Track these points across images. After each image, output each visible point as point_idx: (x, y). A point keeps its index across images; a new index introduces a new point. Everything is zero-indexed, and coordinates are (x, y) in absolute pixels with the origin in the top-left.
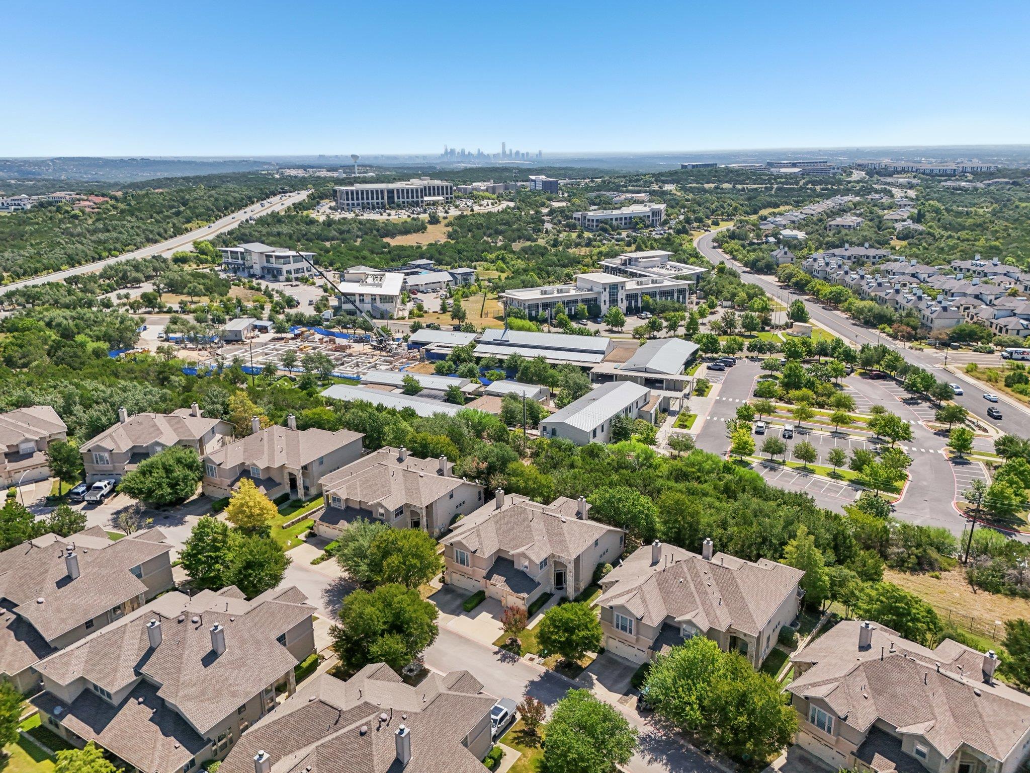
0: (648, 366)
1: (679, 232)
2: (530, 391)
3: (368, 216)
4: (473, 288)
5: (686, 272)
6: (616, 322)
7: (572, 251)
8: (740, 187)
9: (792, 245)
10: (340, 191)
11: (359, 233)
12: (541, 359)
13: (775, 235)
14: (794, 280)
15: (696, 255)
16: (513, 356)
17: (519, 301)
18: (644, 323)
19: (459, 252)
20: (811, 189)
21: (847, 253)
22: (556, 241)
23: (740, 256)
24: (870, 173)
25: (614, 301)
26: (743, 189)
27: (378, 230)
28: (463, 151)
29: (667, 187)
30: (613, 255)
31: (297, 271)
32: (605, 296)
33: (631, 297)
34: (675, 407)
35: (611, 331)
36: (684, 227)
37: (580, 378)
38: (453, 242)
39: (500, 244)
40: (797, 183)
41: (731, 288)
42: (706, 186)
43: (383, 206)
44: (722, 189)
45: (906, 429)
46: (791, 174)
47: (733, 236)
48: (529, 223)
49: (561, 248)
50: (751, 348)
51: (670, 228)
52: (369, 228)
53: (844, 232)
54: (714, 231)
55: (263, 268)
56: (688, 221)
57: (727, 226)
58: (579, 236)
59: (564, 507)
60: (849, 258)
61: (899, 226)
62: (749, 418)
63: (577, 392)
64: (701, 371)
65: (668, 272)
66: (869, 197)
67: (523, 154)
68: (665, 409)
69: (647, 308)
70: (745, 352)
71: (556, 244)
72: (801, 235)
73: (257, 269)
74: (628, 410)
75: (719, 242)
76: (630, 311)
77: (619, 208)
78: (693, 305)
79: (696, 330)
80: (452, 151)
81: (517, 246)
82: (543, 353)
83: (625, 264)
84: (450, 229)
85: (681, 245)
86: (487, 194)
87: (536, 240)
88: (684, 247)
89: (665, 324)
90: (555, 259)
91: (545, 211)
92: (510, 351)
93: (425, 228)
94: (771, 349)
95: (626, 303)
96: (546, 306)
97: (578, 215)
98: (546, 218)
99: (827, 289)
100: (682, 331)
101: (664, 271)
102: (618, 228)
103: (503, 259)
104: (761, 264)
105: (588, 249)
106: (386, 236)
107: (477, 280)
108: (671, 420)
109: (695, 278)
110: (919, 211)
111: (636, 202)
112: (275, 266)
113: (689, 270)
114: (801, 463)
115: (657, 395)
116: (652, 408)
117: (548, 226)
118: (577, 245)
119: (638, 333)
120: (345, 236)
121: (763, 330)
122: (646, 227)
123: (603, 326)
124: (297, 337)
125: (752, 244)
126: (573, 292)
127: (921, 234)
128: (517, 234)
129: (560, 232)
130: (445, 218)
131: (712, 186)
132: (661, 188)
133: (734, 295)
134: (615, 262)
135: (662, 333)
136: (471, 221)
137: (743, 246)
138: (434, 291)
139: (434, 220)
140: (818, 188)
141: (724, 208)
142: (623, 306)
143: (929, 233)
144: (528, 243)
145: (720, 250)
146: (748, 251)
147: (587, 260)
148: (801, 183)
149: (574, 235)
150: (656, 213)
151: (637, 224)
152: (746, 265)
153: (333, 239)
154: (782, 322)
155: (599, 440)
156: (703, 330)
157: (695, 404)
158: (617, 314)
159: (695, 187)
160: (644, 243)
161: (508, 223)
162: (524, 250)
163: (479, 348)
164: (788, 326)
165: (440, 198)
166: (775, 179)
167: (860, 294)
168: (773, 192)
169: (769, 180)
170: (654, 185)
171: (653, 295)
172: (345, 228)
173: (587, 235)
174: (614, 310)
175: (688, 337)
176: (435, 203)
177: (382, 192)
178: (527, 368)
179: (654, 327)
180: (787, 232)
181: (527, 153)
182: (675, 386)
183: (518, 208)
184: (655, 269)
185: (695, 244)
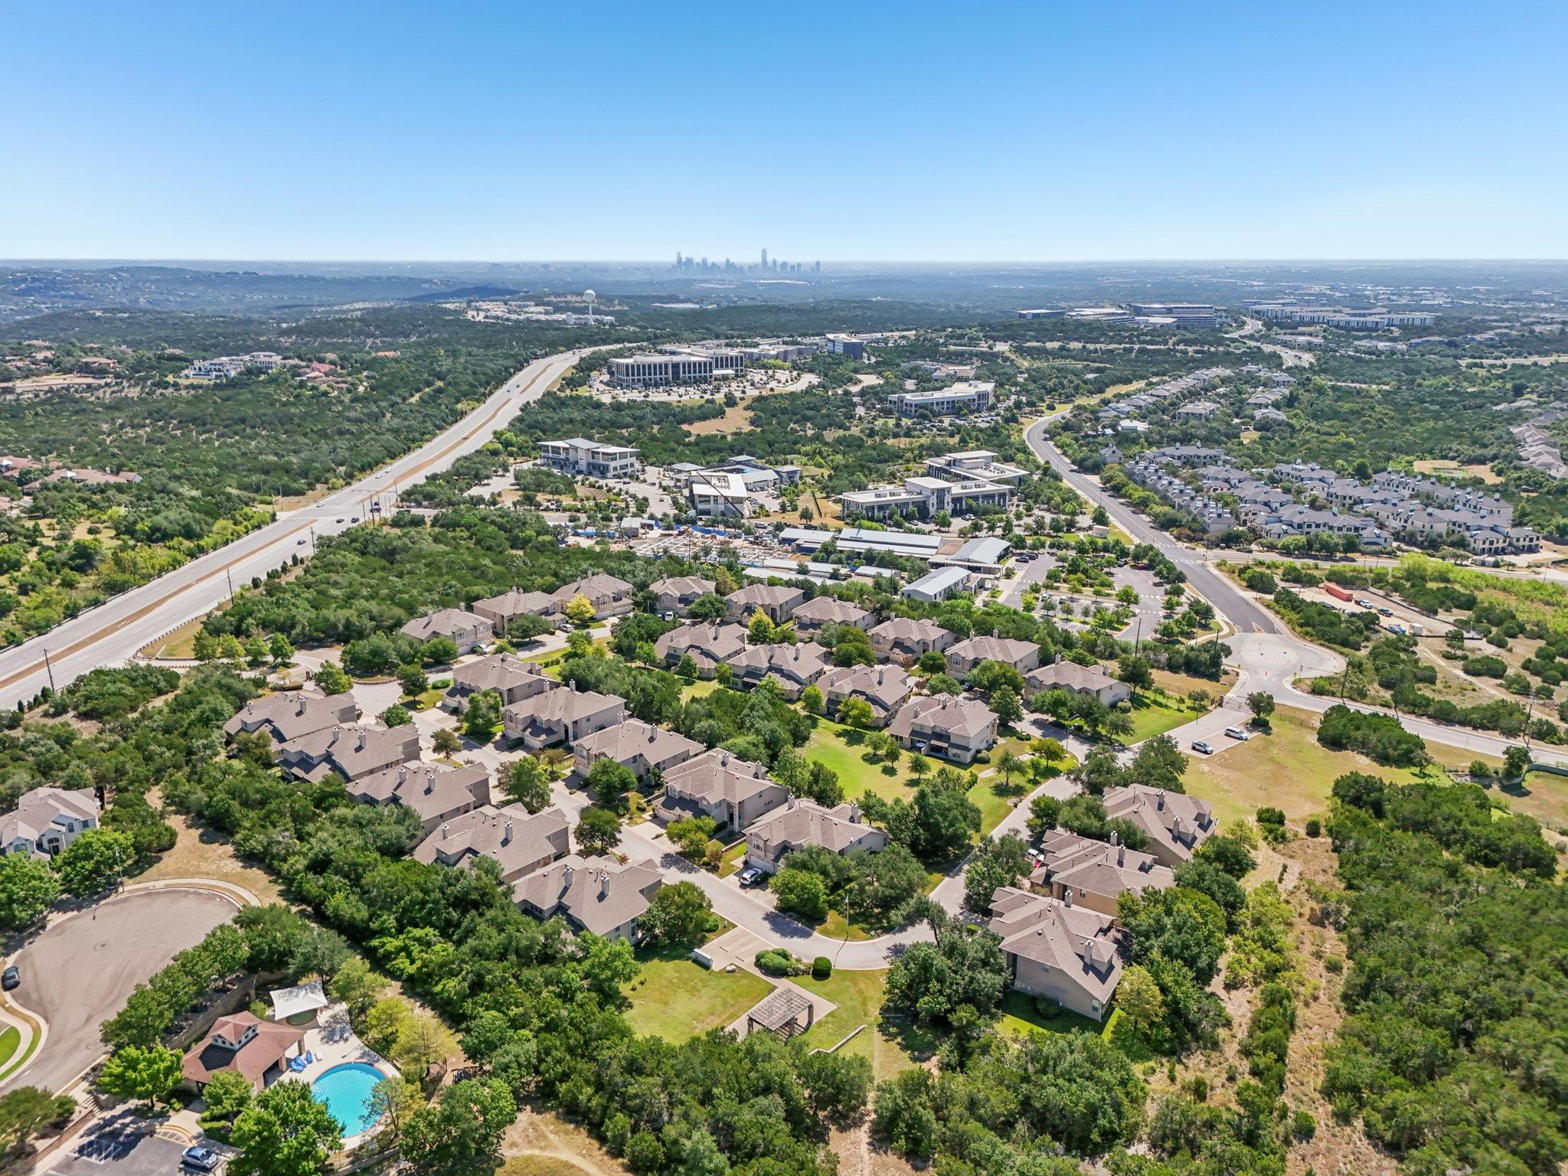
0: (971, 557)
1: (1007, 421)
2: (887, 573)
3: (657, 396)
4: (801, 487)
5: (1008, 475)
6: (944, 523)
7: (890, 442)
8: (1091, 347)
9: (1126, 439)
10: (618, 365)
11: (655, 419)
12: (891, 552)
13: (1113, 427)
14: (1113, 483)
15: (1024, 450)
16: (869, 550)
17: (857, 504)
18: (968, 524)
19: (770, 445)
20: (1181, 351)
21: (1177, 453)
22: (872, 429)
23: (1070, 452)
24: (1268, 325)
25: (941, 504)
26: (1096, 351)
27: (674, 415)
28: (704, 262)
29: (1001, 347)
30: (938, 452)
31: (622, 468)
32: (933, 500)
33: (957, 500)
34: (988, 585)
35: (939, 531)
36: (1013, 415)
37: (923, 565)
38: (759, 430)
39: (810, 433)
40: (1166, 343)
41: (1047, 492)
42: (1050, 345)
43: (667, 383)
44: (1069, 350)
45: (1136, 598)
46: (1162, 326)
47: (1066, 427)
48: (839, 407)
49: (877, 439)
50: (1052, 546)
51: (998, 415)
52: (663, 412)
53: (1193, 422)
54: (1048, 418)
55: (588, 464)
56: (1018, 405)
57: (1064, 411)
58: (898, 425)
59: (927, 622)
60: (1179, 458)
61: (1258, 414)
62: (1037, 591)
63: (921, 573)
64: (1011, 562)
65: (991, 474)
66: (1245, 369)
67: (793, 267)
68: (981, 586)
69: (970, 510)
70: (1047, 549)
71: (872, 433)
72: (1142, 426)
73: (583, 465)
74: (956, 584)
75: (1051, 434)
76: (956, 513)
77: (940, 389)
78: (1014, 506)
79: (1011, 530)
80: (689, 261)
81: (830, 435)
82: (891, 547)
83: (949, 464)
84: (751, 414)
85: (1009, 437)
86: (779, 362)
87: (848, 429)
88: (1012, 440)
89: (986, 525)
90: (874, 453)
91: (854, 389)
92: (867, 546)
93: (724, 412)
94: (1067, 546)
95: (951, 506)
96: (881, 507)
97: (894, 397)
98: (855, 399)
99: (1138, 493)
100: (999, 531)
101: (987, 473)
102: (940, 414)
103: (820, 453)
104: (1089, 463)
105: (908, 440)
106: (684, 422)
107: (801, 478)
108: (985, 593)
109: (1016, 482)
110: (1291, 393)
111: (960, 379)
112: (601, 462)
113: (1012, 471)
114: (1065, 616)
115: (976, 577)
116: (973, 584)
117: (860, 411)
118: (896, 436)
119: (962, 533)
120: (643, 423)
121: (1069, 531)
122: (972, 412)
123: (932, 526)
124: (681, 533)
125: (1087, 436)
126: (904, 496)
127: (1279, 425)
128: (826, 422)
129: (875, 418)
130: (742, 399)
131: (1056, 345)
132: (990, 348)
133: (1050, 499)
134: (940, 462)
135: (983, 533)
136: (774, 404)
137: (1076, 440)
138: (762, 489)
139: (731, 401)
140: (1190, 349)
141: (1063, 388)
142: (949, 508)
143: (1288, 425)
144: (841, 432)
145: (1051, 443)
146: (1081, 446)
147: (909, 455)
148: (1171, 342)
149: (891, 422)
150: (983, 396)
151: (961, 409)
152: (1073, 463)
153: (627, 426)
154: (1086, 525)
155: (939, 600)
156: (1018, 531)
157: (1003, 584)
158: (945, 516)
159: (1034, 348)
160: (969, 435)
161: (815, 408)
162: (839, 441)
163: (839, 543)
164: (1090, 528)
165: (730, 372)
166: (1138, 337)
167: (1165, 499)
168: (1133, 355)
169: (1130, 337)
170: (983, 344)
171: (976, 498)
172: (638, 413)
173: (906, 422)
174: (942, 513)
175: (1003, 537)
176: (725, 378)
177: (666, 366)
178: (883, 558)
179: (976, 527)
180: (1126, 423)
181: (799, 265)
182: (989, 571)
183: (824, 387)
184: (979, 471)
185: (1025, 436)
